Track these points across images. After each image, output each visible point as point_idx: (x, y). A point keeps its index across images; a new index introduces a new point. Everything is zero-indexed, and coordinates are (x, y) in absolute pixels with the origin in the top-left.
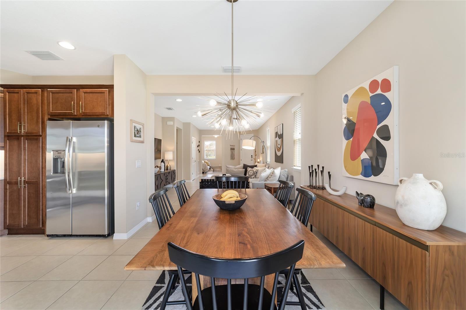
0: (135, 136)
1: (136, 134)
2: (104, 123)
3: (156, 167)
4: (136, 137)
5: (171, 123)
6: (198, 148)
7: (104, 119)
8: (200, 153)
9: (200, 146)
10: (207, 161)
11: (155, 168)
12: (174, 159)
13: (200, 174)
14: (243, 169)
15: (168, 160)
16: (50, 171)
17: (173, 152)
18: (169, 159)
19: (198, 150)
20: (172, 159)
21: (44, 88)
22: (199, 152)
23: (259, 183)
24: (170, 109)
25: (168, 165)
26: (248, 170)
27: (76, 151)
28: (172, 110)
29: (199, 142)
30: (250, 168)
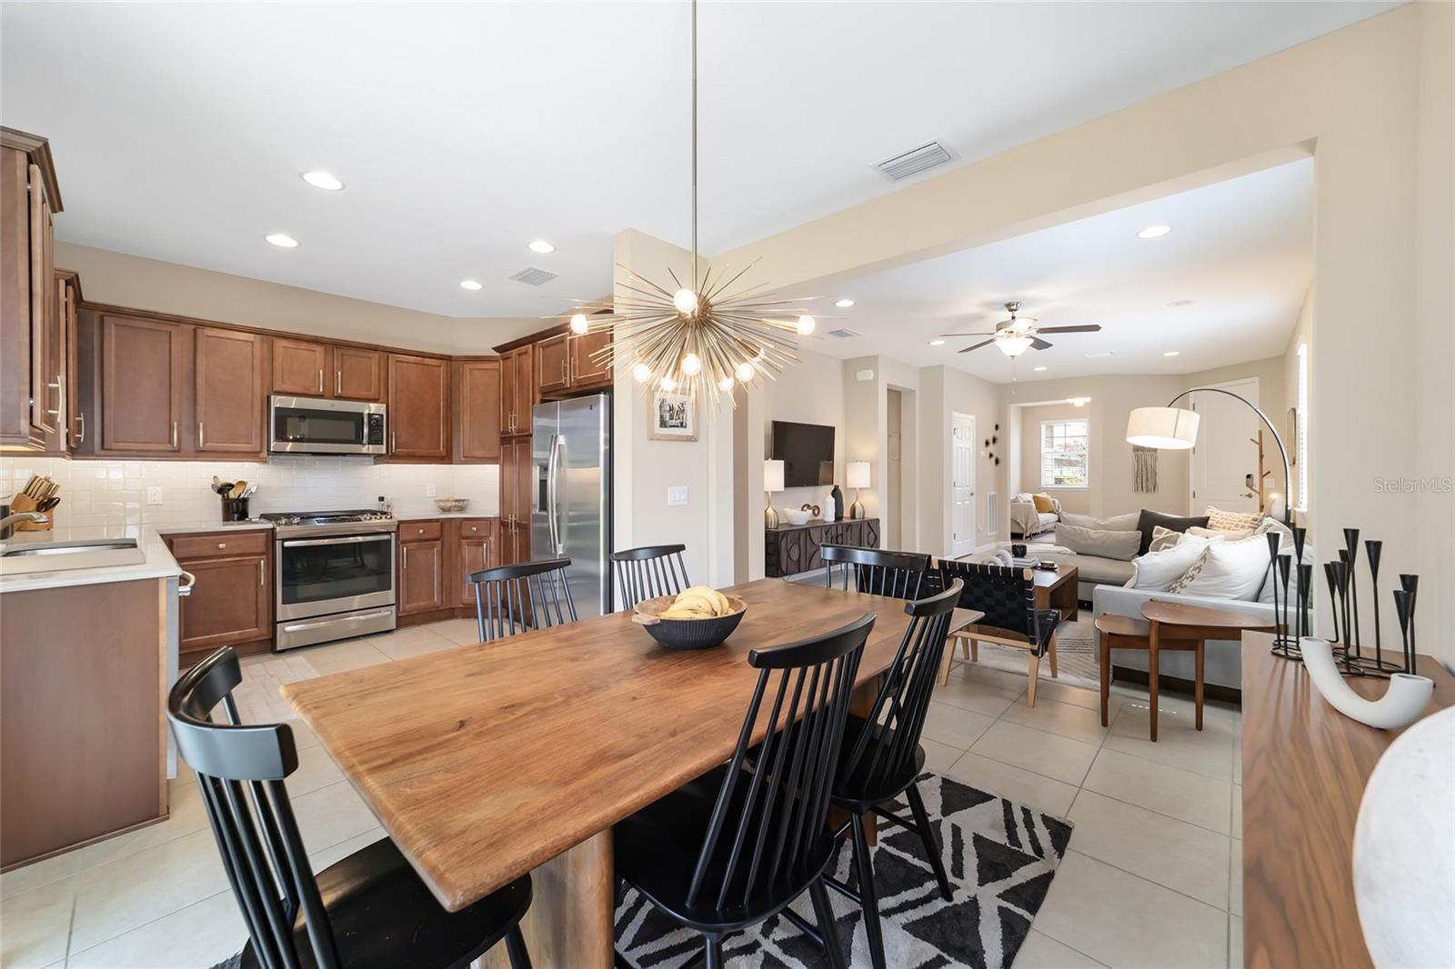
0: (663, 424)
1: (667, 419)
2: (599, 398)
3: (805, 508)
4: (666, 427)
5: (870, 375)
6: (992, 448)
7: (597, 392)
8: (999, 465)
9: (998, 441)
10: (1049, 497)
11: (802, 510)
12: (874, 486)
13: (999, 538)
14: (1138, 529)
15: (855, 488)
16: (535, 506)
17: (873, 465)
18: (858, 486)
19: (991, 456)
20: (868, 485)
21: (535, 341)
22: (997, 462)
23: (1132, 595)
24: (840, 333)
25: (858, 504)
26: (1154, 536)
27: (565, 463)
28: (847, 335)
29: (997, 427)
30: (1167, 530)
